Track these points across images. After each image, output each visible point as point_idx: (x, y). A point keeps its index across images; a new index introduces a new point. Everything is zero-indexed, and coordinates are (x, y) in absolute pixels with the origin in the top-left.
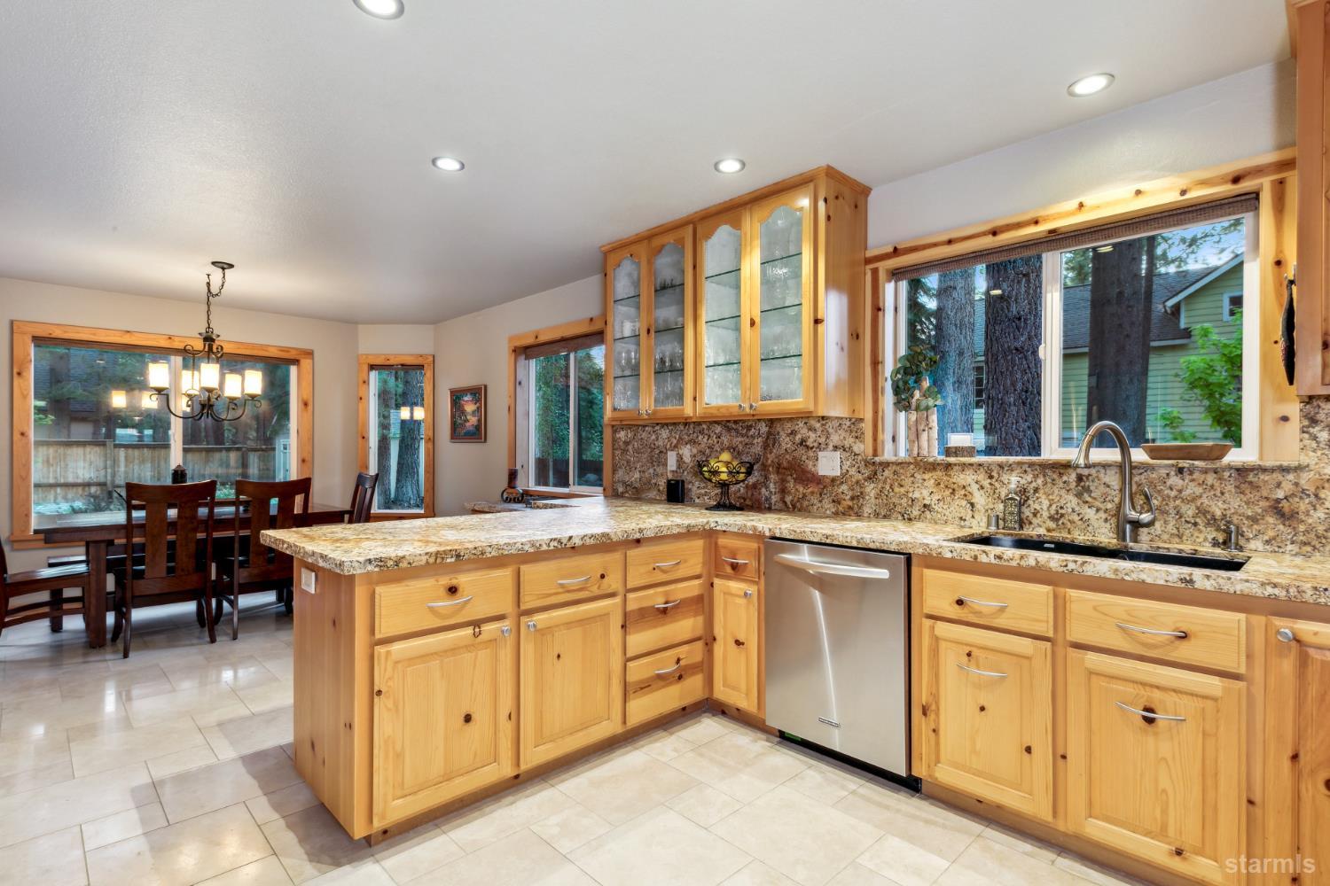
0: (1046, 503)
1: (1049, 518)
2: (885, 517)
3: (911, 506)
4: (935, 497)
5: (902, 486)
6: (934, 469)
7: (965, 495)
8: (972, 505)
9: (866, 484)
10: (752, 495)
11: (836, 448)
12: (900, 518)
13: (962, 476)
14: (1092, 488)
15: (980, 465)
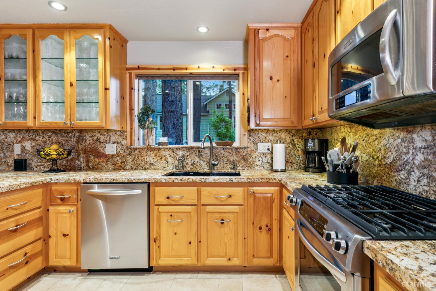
0: (190, 160)
1: (191, 165)
2: (135, 169)
3: (146, 164)
4: (155, 160)
5: (142, 157)
6: (154, 150)
7: (165, 159)
8: (168, 162)
9: (128, 156)
10: (70, 164)
11: (114, 143)
12: (142, 169)
13: (164, 152)
14: (203, 155)
15: (170, 148)
